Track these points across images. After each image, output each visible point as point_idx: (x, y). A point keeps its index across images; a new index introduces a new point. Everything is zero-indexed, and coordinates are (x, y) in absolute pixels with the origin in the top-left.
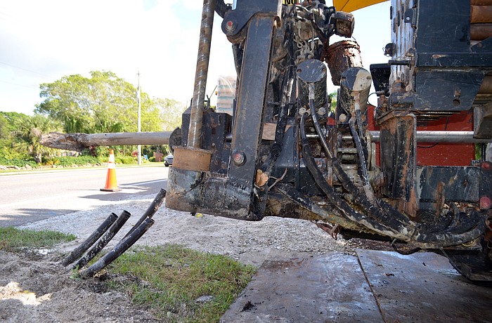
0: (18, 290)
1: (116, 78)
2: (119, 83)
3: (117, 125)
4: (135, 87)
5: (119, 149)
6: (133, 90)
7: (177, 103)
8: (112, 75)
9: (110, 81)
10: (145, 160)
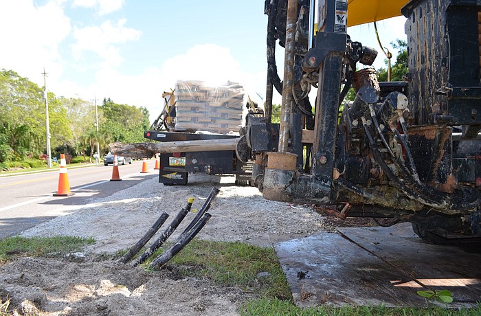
0: (113, 285)
1: (18, 78)
2: (22, 83)
3: (22, 127)
4: (40, 86)
5: (26, 152)
6: (37, 90)
7: (84, 102)
8: (14, 74)
9: (12, 81)
10: (55, 163)
